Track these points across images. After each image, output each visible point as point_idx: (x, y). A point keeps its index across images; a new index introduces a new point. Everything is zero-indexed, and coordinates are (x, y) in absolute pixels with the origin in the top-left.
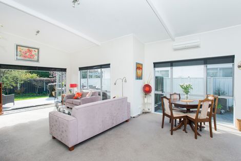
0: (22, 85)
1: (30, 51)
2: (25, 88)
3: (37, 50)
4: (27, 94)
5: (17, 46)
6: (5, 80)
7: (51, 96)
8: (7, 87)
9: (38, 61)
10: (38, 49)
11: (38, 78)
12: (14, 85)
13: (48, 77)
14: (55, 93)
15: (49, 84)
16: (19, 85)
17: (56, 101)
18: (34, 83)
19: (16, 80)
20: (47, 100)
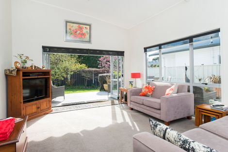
0: (72, 76)
1: (81, 29)
2: (75, 80)
3: (88, 27)
4: (77, 87)
5: (67, 22)
6: (57, 71)
7: (102, 89)
8: (59, 79)
9: (89, 42)
10: (90, 25)
11: (87, 69)
12: (65, 76)
13: (97, 67)
14: (109, 86)
15: (100, 75)
16: (69, 76)
17: (110, 96)
18: (83, 74)
19: (66, 70)
20: (98, 94)
